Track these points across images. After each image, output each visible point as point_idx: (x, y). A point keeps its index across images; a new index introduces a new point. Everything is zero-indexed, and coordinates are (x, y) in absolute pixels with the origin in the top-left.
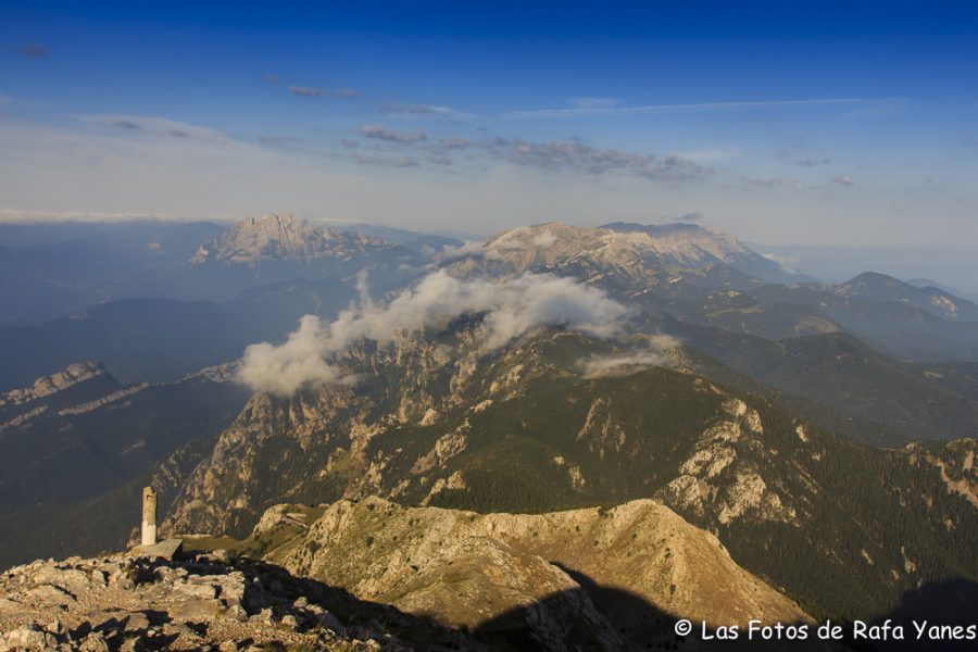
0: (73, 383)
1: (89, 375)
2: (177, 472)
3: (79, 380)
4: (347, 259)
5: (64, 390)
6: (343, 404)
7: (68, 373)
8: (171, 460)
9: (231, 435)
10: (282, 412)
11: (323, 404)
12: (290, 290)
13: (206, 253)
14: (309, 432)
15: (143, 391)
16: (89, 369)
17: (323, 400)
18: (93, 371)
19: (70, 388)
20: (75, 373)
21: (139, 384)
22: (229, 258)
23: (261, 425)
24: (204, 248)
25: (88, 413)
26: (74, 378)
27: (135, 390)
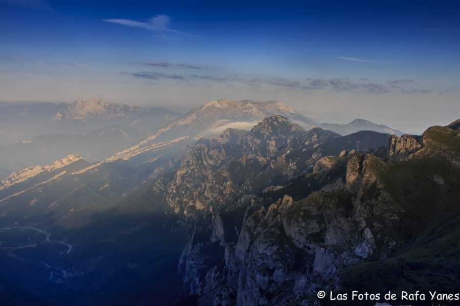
0: (71, 162)
1: (77, 159)
2: (162, 185)
3: (73, 161)
4: (127, 118)
5: (68, 165)
6: (222, 158)
7: (68, 158)
8: (159, 181)
9: (182, 170)
10: (200, 162)
11: (215, 159)
12: (113, 130)
13: (61, 115)
14: (245, 160)
15: (101, 165)
16: (76, 157)
17: (215, 157)
18: (78, 157)
19: (70, 164)
20: (71, 158)
21: (100, 162)
22: (72, 118)
23: (195, 166)
24: (60, 113)
25: (82, 173)
26: (71, 160)
27: (98, 164)
